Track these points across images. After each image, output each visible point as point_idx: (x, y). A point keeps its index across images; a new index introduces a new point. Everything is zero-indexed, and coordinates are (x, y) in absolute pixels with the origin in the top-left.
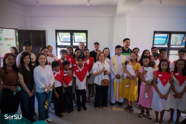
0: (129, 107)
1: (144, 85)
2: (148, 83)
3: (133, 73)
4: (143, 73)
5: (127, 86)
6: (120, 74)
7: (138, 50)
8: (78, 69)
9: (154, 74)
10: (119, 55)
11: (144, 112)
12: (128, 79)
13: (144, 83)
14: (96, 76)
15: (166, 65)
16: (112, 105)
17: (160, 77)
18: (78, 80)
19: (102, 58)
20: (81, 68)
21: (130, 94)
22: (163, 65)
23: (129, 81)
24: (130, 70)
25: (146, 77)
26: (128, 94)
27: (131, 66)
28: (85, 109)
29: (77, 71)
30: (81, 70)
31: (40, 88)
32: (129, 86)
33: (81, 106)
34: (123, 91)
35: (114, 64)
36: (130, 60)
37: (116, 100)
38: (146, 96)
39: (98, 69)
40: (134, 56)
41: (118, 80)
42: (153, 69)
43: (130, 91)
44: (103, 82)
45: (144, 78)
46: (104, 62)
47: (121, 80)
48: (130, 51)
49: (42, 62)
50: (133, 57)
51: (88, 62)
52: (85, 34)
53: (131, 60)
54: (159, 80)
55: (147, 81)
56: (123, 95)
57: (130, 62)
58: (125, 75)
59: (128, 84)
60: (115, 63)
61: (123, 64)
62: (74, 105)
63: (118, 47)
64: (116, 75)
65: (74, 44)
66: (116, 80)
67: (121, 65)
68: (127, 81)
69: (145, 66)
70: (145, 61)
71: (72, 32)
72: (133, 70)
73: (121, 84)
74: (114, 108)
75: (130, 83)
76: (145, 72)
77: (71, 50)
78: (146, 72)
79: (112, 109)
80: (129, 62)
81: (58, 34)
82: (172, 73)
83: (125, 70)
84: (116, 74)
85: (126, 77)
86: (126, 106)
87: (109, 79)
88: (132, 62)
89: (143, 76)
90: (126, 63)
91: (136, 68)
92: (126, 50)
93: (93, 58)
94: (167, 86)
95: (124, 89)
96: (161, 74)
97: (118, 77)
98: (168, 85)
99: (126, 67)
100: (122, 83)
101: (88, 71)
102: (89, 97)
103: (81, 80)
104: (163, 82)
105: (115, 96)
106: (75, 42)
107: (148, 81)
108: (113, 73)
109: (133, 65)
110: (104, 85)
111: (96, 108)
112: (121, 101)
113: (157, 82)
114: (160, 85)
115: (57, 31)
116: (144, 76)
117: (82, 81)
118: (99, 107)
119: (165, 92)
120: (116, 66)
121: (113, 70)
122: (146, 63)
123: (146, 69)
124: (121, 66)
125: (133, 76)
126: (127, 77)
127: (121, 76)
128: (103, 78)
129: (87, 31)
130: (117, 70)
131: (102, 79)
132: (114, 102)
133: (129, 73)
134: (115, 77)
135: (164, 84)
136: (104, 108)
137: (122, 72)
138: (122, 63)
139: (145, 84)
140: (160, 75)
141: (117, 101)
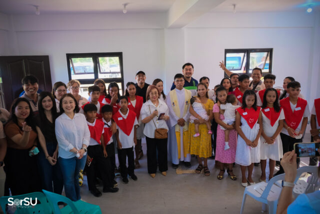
0: (200, 167)
1: (222, 130)
2: (228, 127)
3: (204, 115)
4: (220, 113)
5: (195, 135)
6: (184, 118)
7: (207, 79)
8: (121, 116)
9: (236, 113)
10: (180, 89)
11: (224, 171)
12: (197, 125)
13: (222, 128)
16: (175, 166)
19: (154, 95)
20: (125, 114)
21: (201, 147)
23: (198, 127)
24: (198, 110)
25: (224, 119)
26: (198, 147)
27: (200, 104)
28: (135, 178)
30: (125, 118)
32: (199, 135)
35: (173, 104)
36: (197, 95)
37: (180, 159)
38: (227, 147)
39: (149, 113)
40: (203, 89)
41: (181, 128)
42: (234, 106)
43: (201, 142)
44: (158, 132)
45: (221, 120)
46: (158, 102)
47: (185, 127)
49: (67, 108)
50: (201, 91)
51: (134, 103)
52: (117, 59)
53: (199, 96)
54: (243, 120)
55: (226, 123)
56: (191, 151)
57: (198, 99)
58: (193, 118)
59: (196, 133)
60: (176, 102)
61: (187, 102)
62: (116, 174)
63: (178, 76)
64: (179, 120)
65: (101, 76)
66: (178, 128)
67: (185, 103)
68: (195, 127)
69: (221, 103)
70: (222, 95)
71: (95, 57)
72: (204, 110)
73: (185, 133)
74: (179, 171)
75: (200, 130)
76: (222, 112)
77: (102, 86)
78: (224, 111)
79: (176, 173)
80: (196, 99)
81: (71, 60)
83: (192, 111)
84: (177, 118)
85: (193, 121)
86: (196, 166)
88: (200, 99)
89: (219, 117)
90: (192, 100)
91: (207, 107)
92: (189, 82)
93: (142, 98)
94: (255, 128)
95: (192, 141)
96: (245, 112)
97: (181, 123)
98: (257, 126)
99: (192, 107)
100: (188, 131)
102: (137, 159)
104: (250, 122)
106: (101, 73)
107: (228, 124)
108: (173, 117)
109: (202, 102)
110: (159, 137)
111: (152, 175)
112: (188, 160)
113: (241, 124)
114: (245, 127)
115: (70, 57)
116: (222, 118)
117: (128, 134)
119: (253, 136)
120: (177, 107)
121: (174, 114)
122: (223, 97)
123: (222, 107)
124: (185, 106)
125: (204, 120)
126: (196, 122)
127: (186, 120)
128: (157, 127)
129: (122, 53)
130: (179, 113)
131: (155, 129)
132: (177, 162)
133: (198, 115)
134: (177, 123)
135: (251, 125)
136: (164, 173)
137: (187, 115)
138: (185, 102)
139: (224, 129)
140: (245, 114)
141: (182, 160)
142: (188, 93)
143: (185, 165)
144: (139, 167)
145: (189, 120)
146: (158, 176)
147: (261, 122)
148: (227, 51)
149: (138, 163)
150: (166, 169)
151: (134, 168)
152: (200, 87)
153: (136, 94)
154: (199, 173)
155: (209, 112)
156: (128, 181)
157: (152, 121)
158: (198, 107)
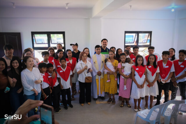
0: (110, 99)
1: (123, 78)
2: (126, 76)
3: (112, 69)
4: (122, 68)
5: (108, 81)
6: (101, 71)
8: (62, 70)
9: (132, 69)
10: (99, 54)
11: (124, 102)
12: (109, 75)
13: (122, 77)
14: (80, 74)
15: (141, 61)
16: (95, 100)
17: (137, 71)
18: (62, 81)
20: (64, 69)
22: (139, 60)
23: (109, 76)
24: (109, 66)
25: (124, 72)
26: (109, 88)
27: (110, 63)
28: (71, 106)
29: (61, 71)
30: (64, 71)
31: (28, 91)
32: (110, 81)
33: (67, 104)
34: (105, 86)
35: (95, 62)
37: (98, 95)
38: (125, 88)
39: (81, 68)
40: (112, 54)
41: (99, 77)
43: (111, 85)
44: (87, 79)
45: (122, 72)
46: (86, 61)
47: (102, 76)
48: (107, 50)
49: (31, 65)
50: (111, 55)
52: (61, 35)
54: (136, 73)
55: (125, 75)
56: (105, 90)
57: (109, 60)
58: (106, 71)
59: (108, 80)
60: (96, 62)
61: (103, 62)
62: (60, 104)
63: (97, 47)
64: (98, 72)
65: (52, 46)
66: (97, 77)
67: (101, 63)
68: (107, 76)
69: (122, 63)
70: (123, 58)
71: (49, 34)
72: (112, 66)
73: (102, 80)
74: (98, 102)
75: (111, 78)
76: (123, 68)
77: (52, 52)
78: (124, 67)
79: (96, 103)
80: (108, 60)
81: (34, 36)
82: (146, 66)
83: (105, 67)
84: (97, 71)
85: (106, 73)
87: (92, 77)
88: (110, 60)
89: (121, 71)
90: (106, 61)
91: (114, 64)
92: (105, 50)
93: (76, 59)
94: (143, 77)
95: (106, 84)
97: (99, 74)
98: (144, 76)
99: (106, 64)
100: (103, 79)
101: (71, 71)
102: (73, 95)
103: (66, 80)
104: (140, 74)
105: (98, 91)
106: (52, 43)
107: (126, 75)
108: (94, 71)
109: (112, 62)
110: (87, 81)
111: (82, 104)
112: (103, 95)
113: (135, 75)
114: (137, 77)
115: (33, 33)
116: (123, 71)
118: (84, 103)
120: (97, 64)
122: (123, 59)
123: (123, 65)
124: (102, 64)
125: (113, 72)
126: (108, 73)
128: (86, 76)
129: (64, 32)
130: (98, 68)
131: (85, 77)
132: (96, 97)
133: (109, 69)
134: (96, 74)
136: (89, 103)
137: (102, 69)
138: (102, 62)
139: (124, 78)
140: (137, 69)
141: (100, 96)
142: (103, 56)
143: (101, 98)
144: (74, 100)
145: (104, 72)
146: (85, 105)
147: (146, 74)
148: (126, 32)
149: (73, 97)
150: (90, 101)
151: (71, 101)
152: (110, 53)
153: (72, 57)
154: (109, 103)
155: (115, 67)
156: (67, 108)
157: (83, 72)
158: (109, 64)
